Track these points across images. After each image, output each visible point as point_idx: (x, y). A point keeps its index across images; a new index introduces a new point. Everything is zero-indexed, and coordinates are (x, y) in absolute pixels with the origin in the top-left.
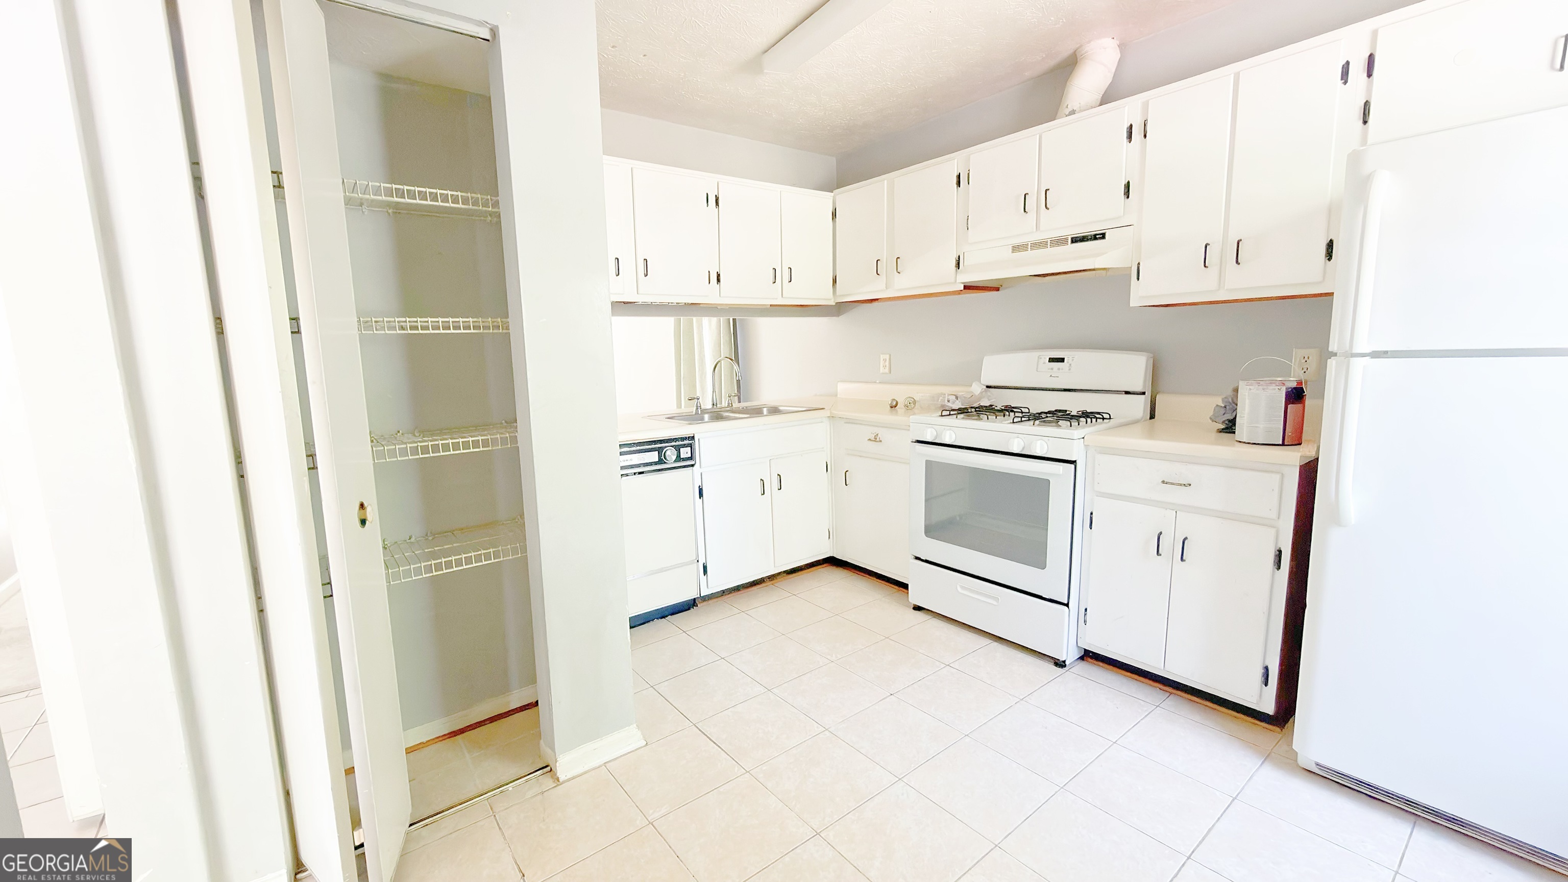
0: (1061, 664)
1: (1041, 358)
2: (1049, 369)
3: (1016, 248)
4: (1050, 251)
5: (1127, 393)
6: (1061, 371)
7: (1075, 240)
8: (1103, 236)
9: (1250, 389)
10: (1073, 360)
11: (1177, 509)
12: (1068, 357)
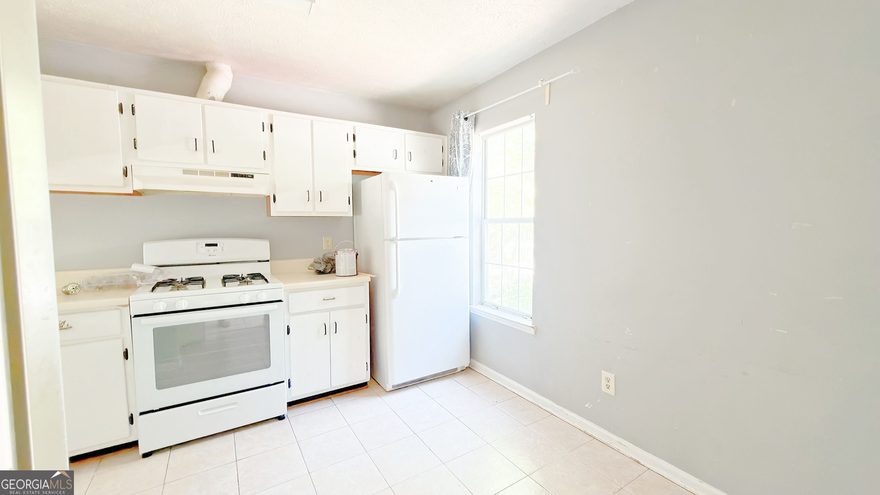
0: (281, 418)
1: (199, 244)
2: (206, 251)
3: (186, 172)
4: (214, 178)
5: (259, 261)
6: (216, 251)
7: (234, 175)
8: (252, 177)
9: (345, 254)
10: (224, 245)
11: (329, 310)
12: (220, 243)
